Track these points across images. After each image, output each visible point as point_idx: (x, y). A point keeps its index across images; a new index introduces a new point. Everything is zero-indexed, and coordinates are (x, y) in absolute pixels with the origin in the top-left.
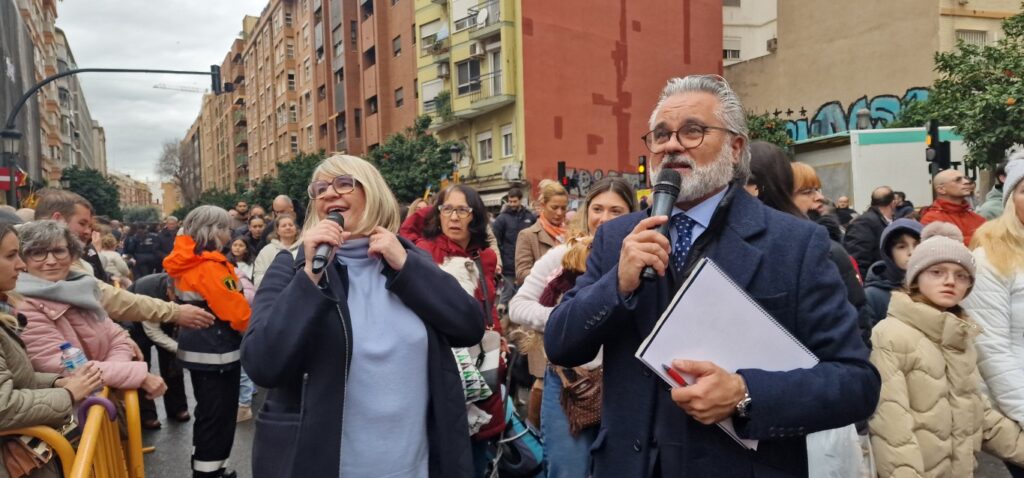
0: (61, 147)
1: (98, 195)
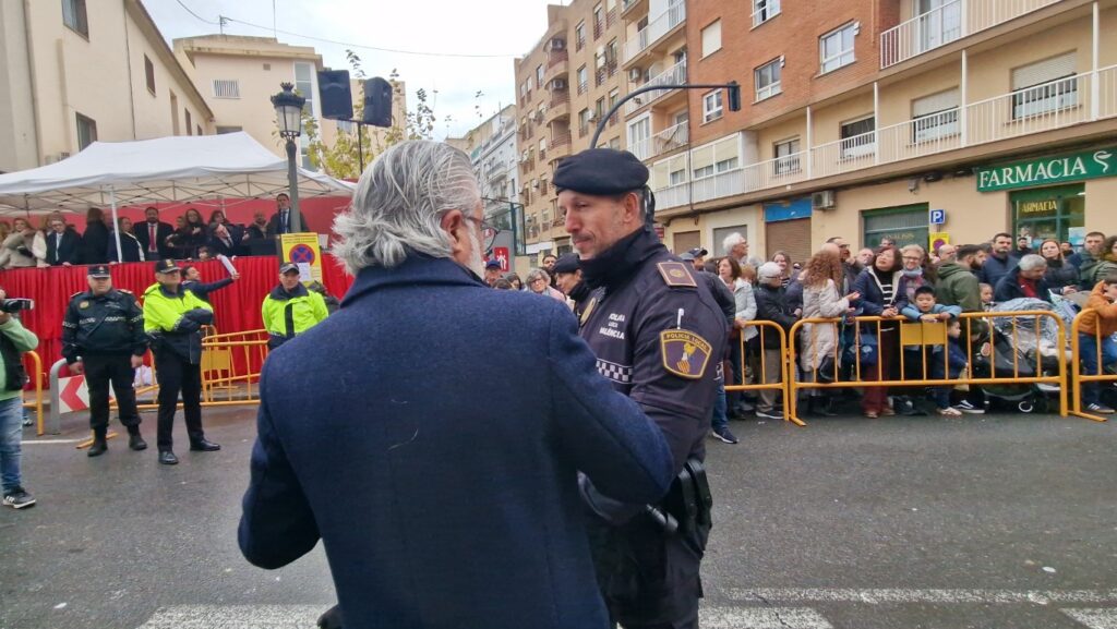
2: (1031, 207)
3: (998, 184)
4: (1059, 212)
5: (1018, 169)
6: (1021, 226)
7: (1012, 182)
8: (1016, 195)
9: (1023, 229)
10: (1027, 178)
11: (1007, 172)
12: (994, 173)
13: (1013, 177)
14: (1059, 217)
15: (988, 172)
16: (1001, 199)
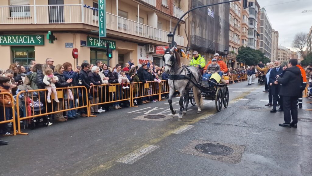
0: (247, 40)
1: (248, 56)
2: (19, 53)
3: (7, 42)
4: (27, 57)
5: (13, 37)
6: (15, 61)
7: (11, 42)
8: (14, 48)
9: (16, 62)
10: (16, 42)
11: (9, 38)
12: (5, 38)
13: (12, 40)
14: (28, 58)
15: (2, 37)
16: (8, 49)
